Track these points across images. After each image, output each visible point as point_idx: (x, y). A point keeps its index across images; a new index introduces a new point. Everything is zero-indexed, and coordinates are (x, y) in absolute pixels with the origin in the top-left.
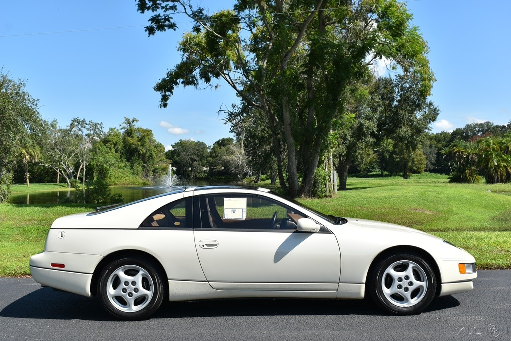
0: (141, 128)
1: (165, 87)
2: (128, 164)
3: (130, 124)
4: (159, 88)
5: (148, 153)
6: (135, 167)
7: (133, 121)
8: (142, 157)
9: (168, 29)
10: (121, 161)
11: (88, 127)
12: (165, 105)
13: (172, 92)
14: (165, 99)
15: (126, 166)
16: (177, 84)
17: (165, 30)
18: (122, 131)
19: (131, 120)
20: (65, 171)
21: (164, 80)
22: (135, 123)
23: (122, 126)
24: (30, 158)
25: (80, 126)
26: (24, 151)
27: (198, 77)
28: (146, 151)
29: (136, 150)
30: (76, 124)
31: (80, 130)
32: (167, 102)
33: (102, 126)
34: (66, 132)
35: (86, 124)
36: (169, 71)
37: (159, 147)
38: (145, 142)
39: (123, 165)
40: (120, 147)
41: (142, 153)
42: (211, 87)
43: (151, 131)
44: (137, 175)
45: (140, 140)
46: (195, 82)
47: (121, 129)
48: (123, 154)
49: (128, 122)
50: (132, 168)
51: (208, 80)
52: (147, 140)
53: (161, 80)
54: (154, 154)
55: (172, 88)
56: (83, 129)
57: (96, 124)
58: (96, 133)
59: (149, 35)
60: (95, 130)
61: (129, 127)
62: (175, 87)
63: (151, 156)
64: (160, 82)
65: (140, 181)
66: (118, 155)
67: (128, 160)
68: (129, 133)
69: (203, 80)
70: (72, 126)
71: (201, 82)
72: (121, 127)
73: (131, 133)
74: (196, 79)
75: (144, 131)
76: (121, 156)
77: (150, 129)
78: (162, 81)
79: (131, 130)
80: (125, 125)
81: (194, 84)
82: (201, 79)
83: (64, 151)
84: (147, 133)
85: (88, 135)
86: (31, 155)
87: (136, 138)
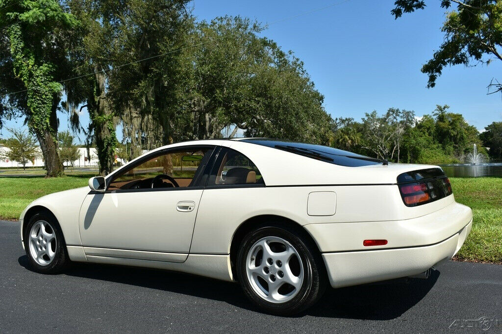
0: (452, 113)
1: (433, 68)
2: (440, 145)
3: (442, 110)
4: (426, 69)
5: (459, 135)
6: (447, 148)
7: (445, 108)
8: (454, 139)
9: (417, 9)
10: (434, 143)
11: (401, 115)
12: (433, 85)
13: (440, 73)
14: (432, 79)
15: (438, 147)
16: (445, 64)
17: (413, 11)
18: (435, 117)
19: (442, 107)
20: (381, 152)
21: (431, 62)
22: (446, 109)
23: (434, 113)
24: (352, 142)
25: (394, 115)
26: (347, 137)
27: (468, 54)
28: (458, 134)
29: (447, 133)
30: (391, 113)
31: (395, 118)
32: (435, 82)
33: (414, 113)
34: (383, 121)
35: (400, 113)
36: (435, 52)
37: (471, 130)
38: (456, 126)
39: (435, 146)
40: (432, 131)
41: (452, 135)
42: (481, 63)
43: (461, 115)
44: (449, 154)
45: (451, 124)
46: (465, 60)
47: (434, 115)
48: (435, 137)
49: (440, 109)
50: (444, 148)
51: (478, 56)
52: (458, 124)
53: (428, 61)
54: (465, 136)
55: (441, 68)
56: (397, 117)
57: (408, 112)
58: (409, 120)
59: (397, 17)
60: (408, 117)
61: (440, 113)
62: (443, 67)
63: (462, 138)
64: (427, 63)
65: (451, 159)
66: (431, 138)
67: (440, 142)
68: (441, 118)
69: (474, 57)
70: (388, 115)
71: (472, 60)
72: (433, 114)
73: (443, 119)
74: (466, 57)
75: (455, 116)
76: (433, 139)
77: (460, 114)
78: (429, 63)
79: (443, 116)
80: (437, 112)
81: (464, 62)
82: (471, 56)
83: (381, 136)
84: (459, 117)
85: (401, 122)
86: (352, 140)
87: (447, 122)
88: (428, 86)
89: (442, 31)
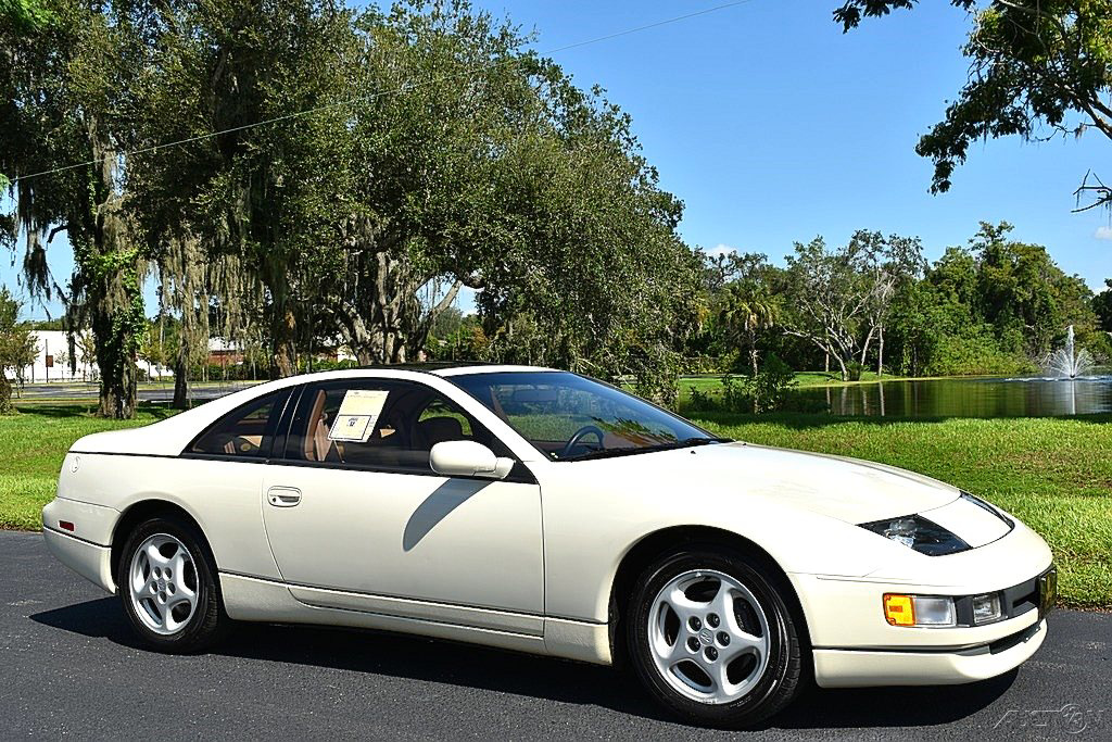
0: (1019, 244)
1: (944, 144)
2: (989, 326)
3: (993, 237)
4: (928, 146)
5: (1038, 301)
6: (1007, 335)
7: (1001, 228)
8: (1025, 310)
9: (895, 7)
10: (974, 321)
11: (886, 248)
12: (945, 186)
13: (963, 155)
14: (943, 170)
15: (983, 332)
16: (974, 133)
17: (887, 12)
18: (975, 254)
19: (995, 228)
20: (836, 345)
21: (941, 127)
22: (1004, 232)
23: (975, 242)
24: (758, 320)
25: (870, 249)
26: (745, 306)
27: (1030, 112)
28: (1034, 297)
29: (1008, 294)
30: (861, 243)
31: (871, 256)
32: (949, 179)
33: (919, 244)
34: (842, 263)
35: (884, 242)
36: (950, 105)
37: (1070, 288)
38: (1030, 276)
39: (976, 329)
40: (969, 290)
41: (1021, 300)
42: (1063, 132)
43: (1043, 249)
44: (1012, 350)
45: (1017, 272)
46: (1024, 125)
47: (973, 249)
48: (977, 305)
49: (989, 231)
50: (998, 335)
51: (1055, 117)
52: (1035, 272)
53: (933, 128)
54: (1053, 302)
55: (964, 144)
56: (877, 254)
57: (905, 242)
58: (906, 261)
59: (847, 27)
60: (904, 254)
61: (990, 244)
62: (970, 141)
63: (1046, 308)
64: (930, 132)
65: (1015, 365)
66: (967, 307)
67: (989, 319)
68: (992, 257)
69: (1044, 117)
70: (853, 248)
71: (1040, 124)
72: (972, 245)
73: (996, 257)
74: (1025, 118)
75: (1027, 250)
76: (972, 310)
77: (1040, 245)
78: (935, 131)
79: (996, 250)
80: (981, 240)
81: (1021, 131)
82: (1037, 115)
83: (835, 302)
84: (1036, 255)
85: (887, 267)
86: (759, 313)
87: (1007, 267)
88: (934, 190)
89: (965, 54)
